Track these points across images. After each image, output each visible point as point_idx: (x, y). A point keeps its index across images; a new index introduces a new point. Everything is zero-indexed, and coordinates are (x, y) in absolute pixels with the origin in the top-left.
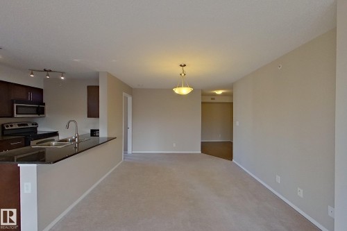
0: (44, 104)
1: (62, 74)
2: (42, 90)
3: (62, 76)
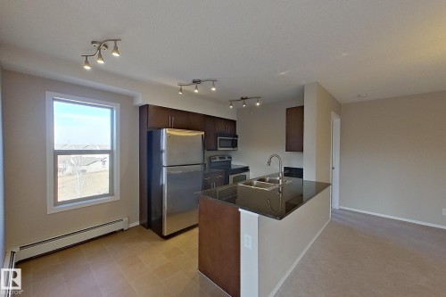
0: (237, 136)
1: (258, 99)
2: (235, 121)
3: (258, 101)
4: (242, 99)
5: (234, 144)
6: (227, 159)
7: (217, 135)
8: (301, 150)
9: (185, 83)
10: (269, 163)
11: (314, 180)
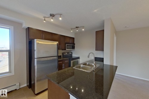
2: (74, 38)
3: (83, 28)
4: (76, 27)
5: (73, 47)
6: (70, 54)
7: (66, 43)
8: (103, 50)
9: (47, 16)
10: (88, 56)
11: (109, 64)
